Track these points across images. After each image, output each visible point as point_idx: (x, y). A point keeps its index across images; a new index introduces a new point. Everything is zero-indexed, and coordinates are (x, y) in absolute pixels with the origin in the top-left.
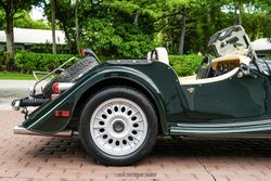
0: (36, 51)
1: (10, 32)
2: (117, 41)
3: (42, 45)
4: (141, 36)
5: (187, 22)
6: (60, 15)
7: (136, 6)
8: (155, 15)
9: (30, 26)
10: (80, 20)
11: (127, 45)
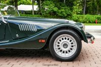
2: (56, 9)
4: (66, 7)
11: (60, 11)
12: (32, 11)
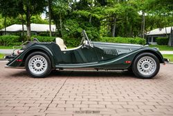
0: (41, 35)
1: (29, 26)
2: (80, 30)
3: (45, 32)
4: (92, 28)
5: (117, 20)
6: (54, 17)
7: (89, 13)
8: (99, 17)
9: (40, 22)
10: (63, 20)
12: (48, 32)
